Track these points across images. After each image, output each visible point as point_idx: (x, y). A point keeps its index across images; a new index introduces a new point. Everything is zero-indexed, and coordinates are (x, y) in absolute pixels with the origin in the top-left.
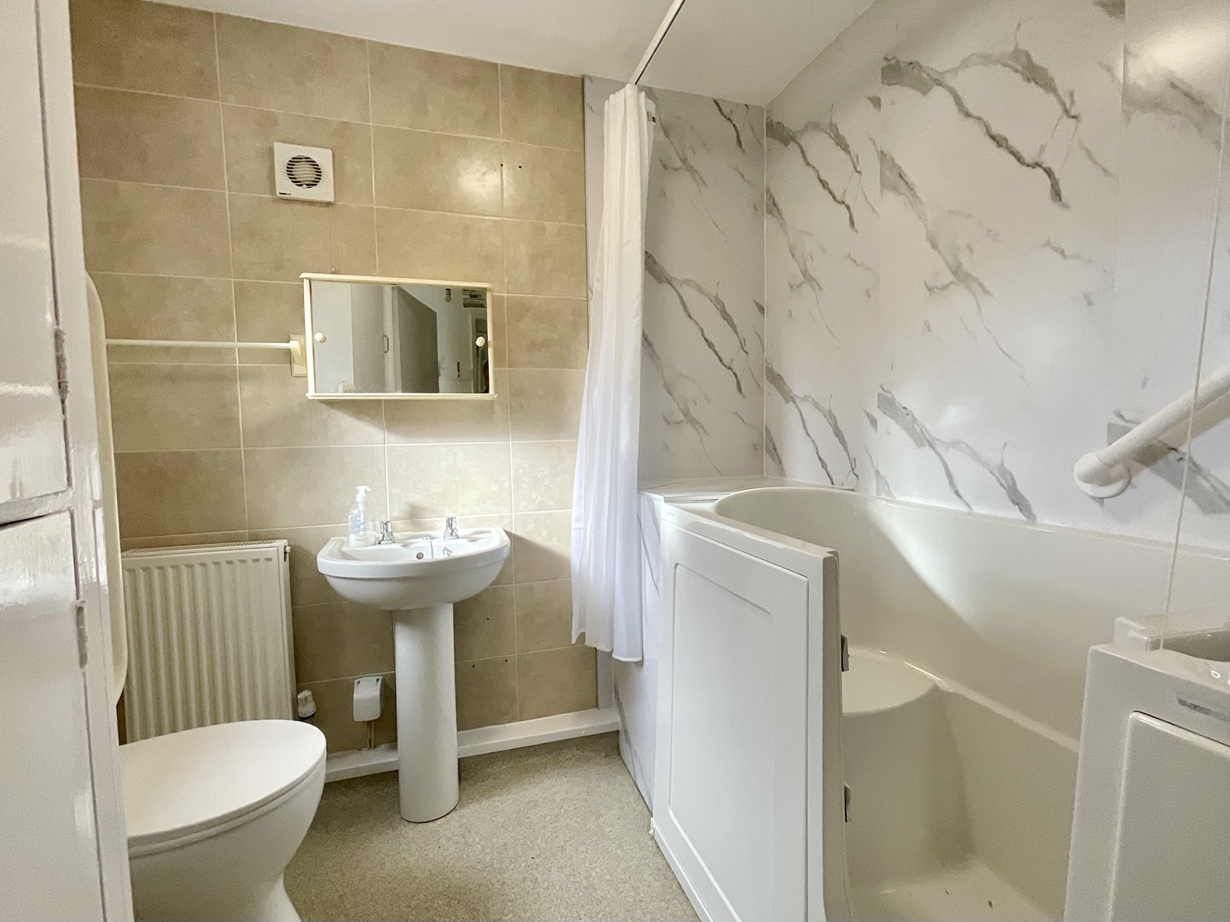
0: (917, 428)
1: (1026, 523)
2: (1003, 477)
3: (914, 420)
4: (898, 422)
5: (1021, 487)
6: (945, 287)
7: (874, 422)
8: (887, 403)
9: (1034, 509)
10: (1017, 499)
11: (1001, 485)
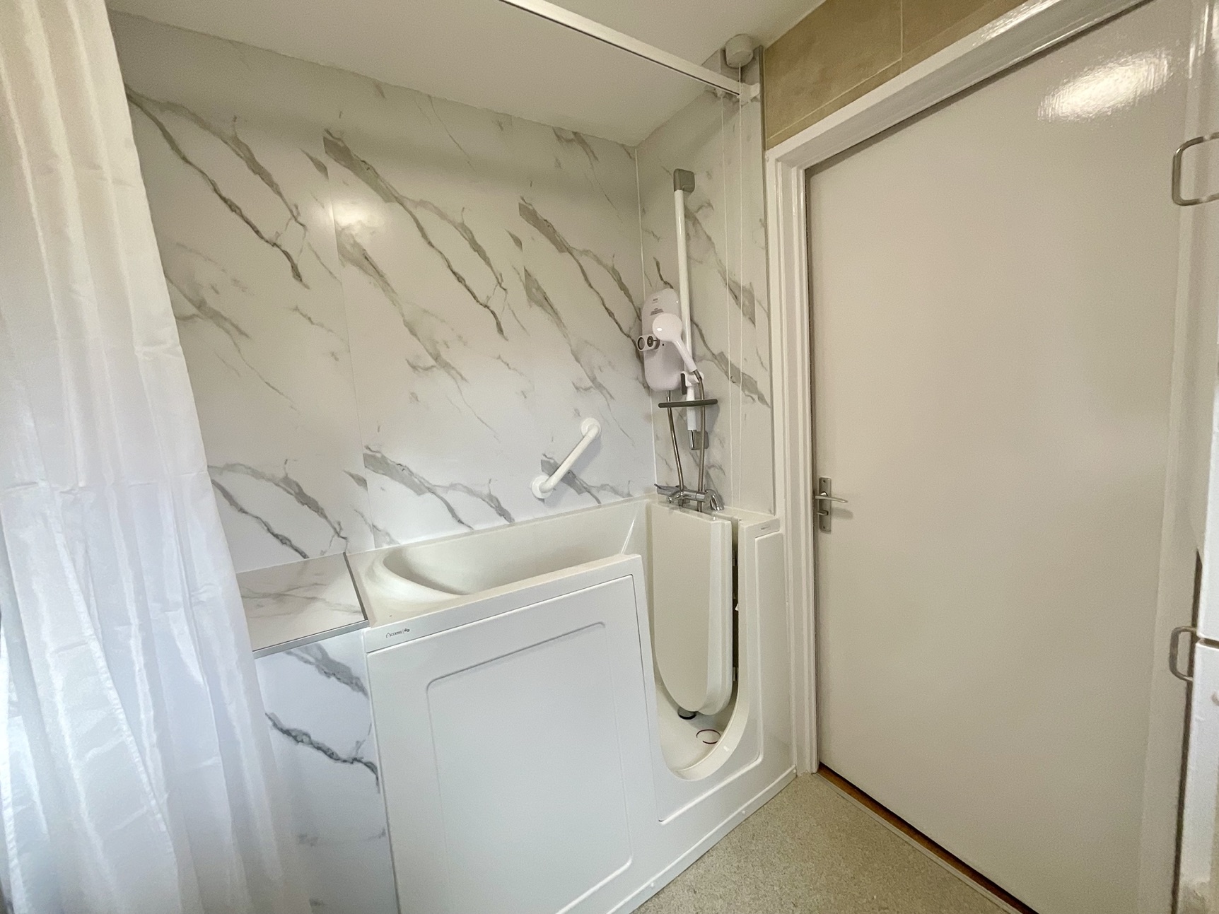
0: (416, 480)
1: (509, 526)
2: (492, 500)
3: (411, 473)
4: (392, 477)
5: (503, 505)
6: (427, 369)
7: (362, 482)
8: (377, 462)
9: (513, 515)
10: (503, 513)
11: (491, 506)
